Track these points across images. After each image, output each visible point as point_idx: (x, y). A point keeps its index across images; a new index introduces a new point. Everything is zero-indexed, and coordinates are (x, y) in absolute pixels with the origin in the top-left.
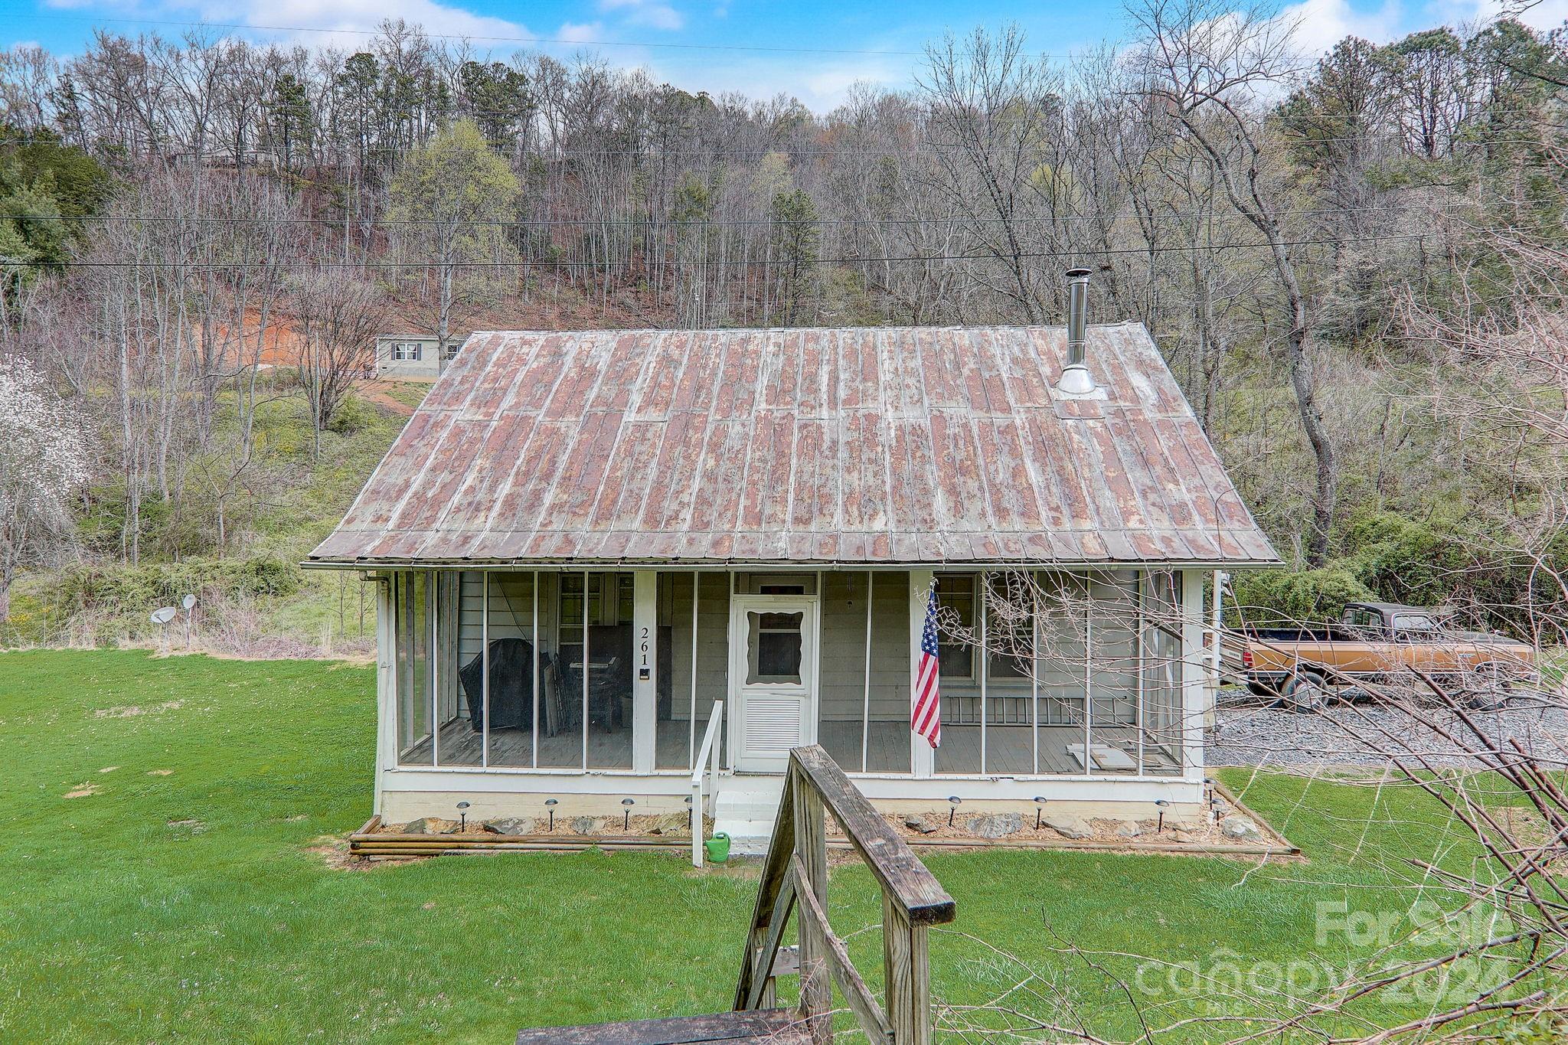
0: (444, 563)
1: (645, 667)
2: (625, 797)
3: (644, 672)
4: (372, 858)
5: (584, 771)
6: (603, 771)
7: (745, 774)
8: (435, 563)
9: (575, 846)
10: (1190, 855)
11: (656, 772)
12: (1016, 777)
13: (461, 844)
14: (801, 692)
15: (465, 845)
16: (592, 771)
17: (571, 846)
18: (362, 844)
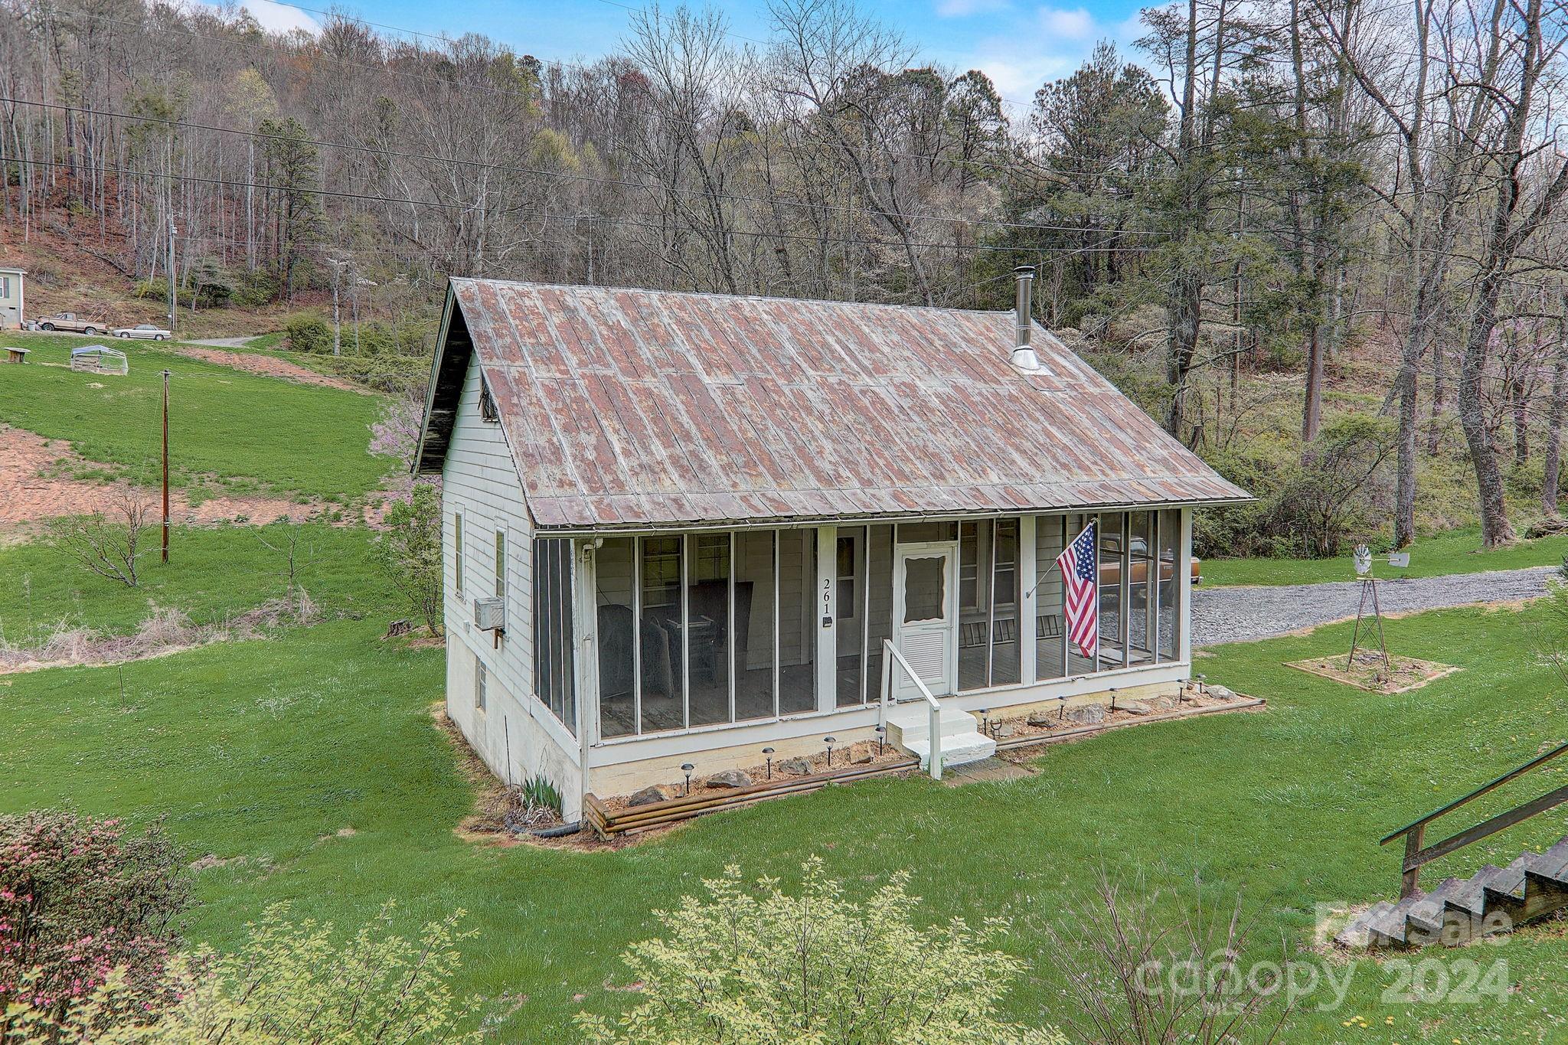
0: (680, 526)
1: (827, 616)
2: (827, 736)
3: (827, 621)
4: (628, 832)
5: (777, 718)
6: (793, 716)
7: (905, 702)
8: (671, 527)
9: (812, 785)
10: (1241, 710)
11: (837, 711)
12: (1086, 676)
13: (712, 802)
14: (944, 625)
15: (717, 802)
16: (784, 718)
17: (809, 785)
18: (617, 821)
